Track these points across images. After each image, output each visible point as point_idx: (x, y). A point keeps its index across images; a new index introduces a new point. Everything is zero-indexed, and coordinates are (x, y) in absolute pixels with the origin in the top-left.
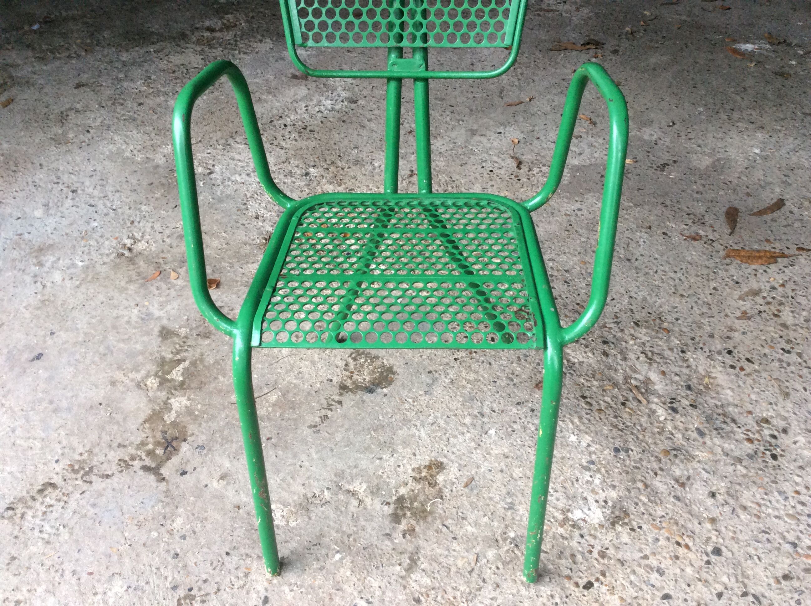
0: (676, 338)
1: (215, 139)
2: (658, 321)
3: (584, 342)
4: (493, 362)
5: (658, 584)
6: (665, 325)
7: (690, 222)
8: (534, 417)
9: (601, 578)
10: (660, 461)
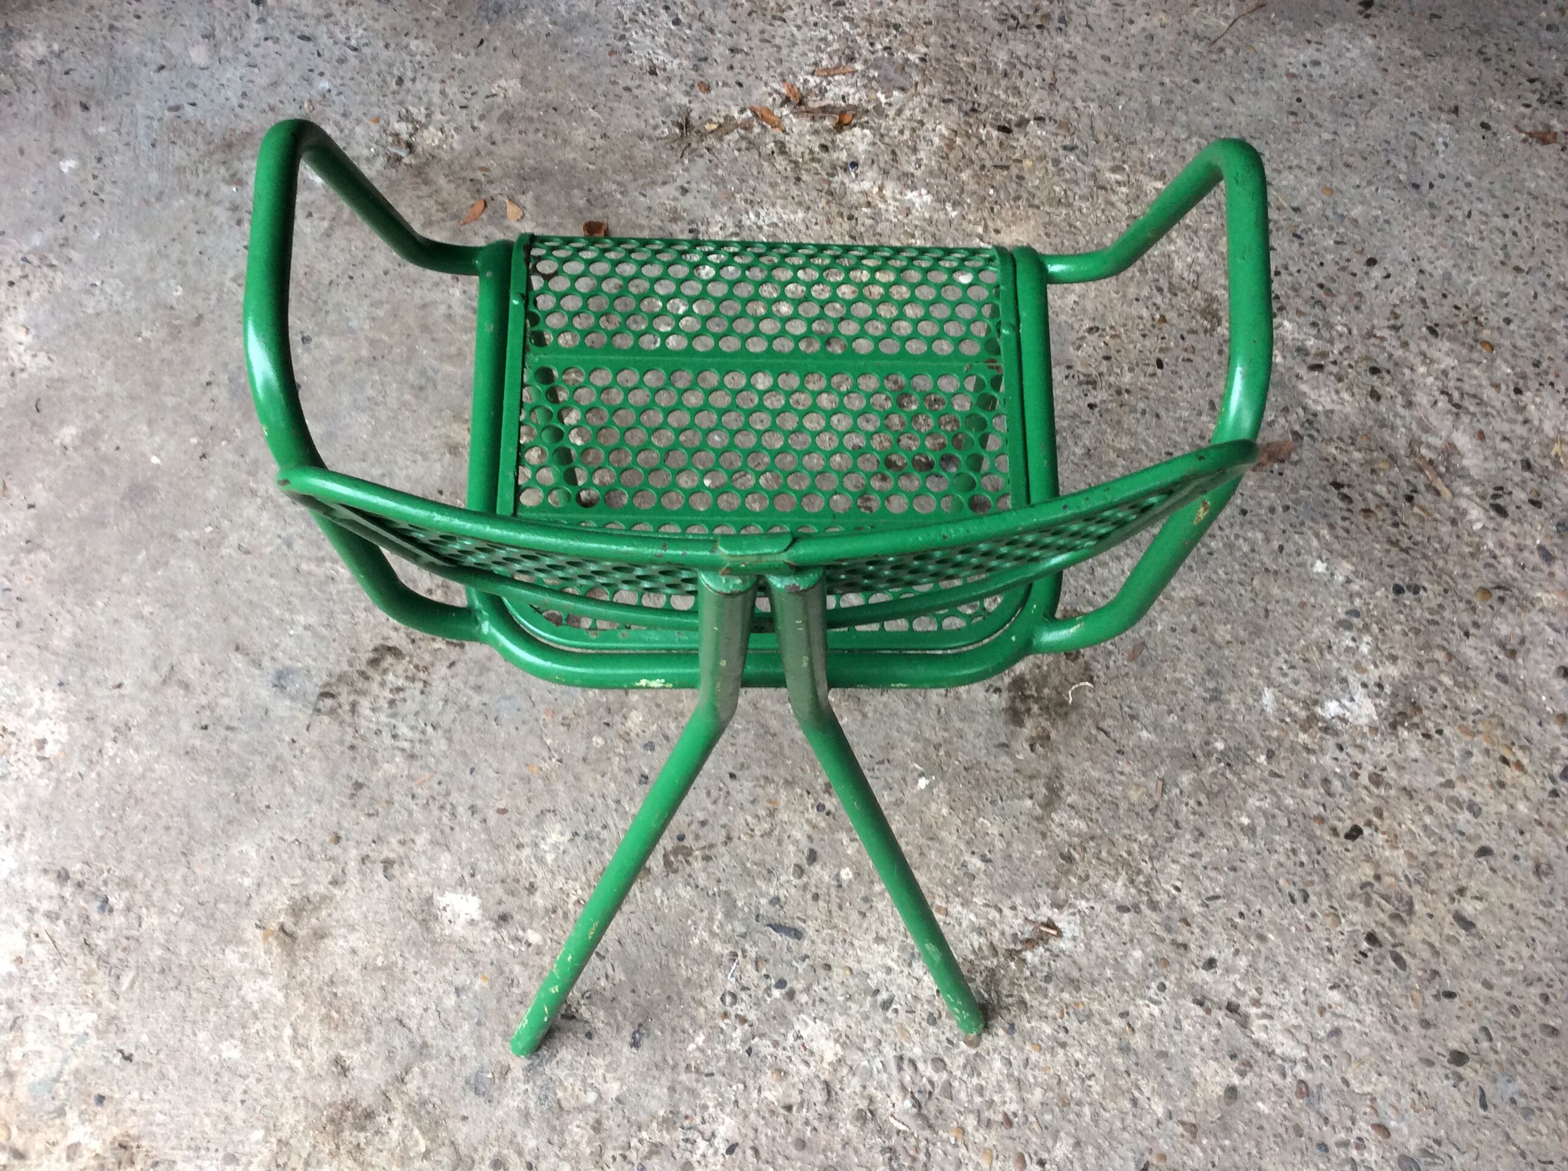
0: (1506, 361)
2: (1472, 324)
3: (1335, 369)
4: (1163, 413)
5: (1470, 831)
6: (1486, 334)
7: (1533, 99)
8: (1247, 526)
9: (1375, 819)
10: (1474, 609)
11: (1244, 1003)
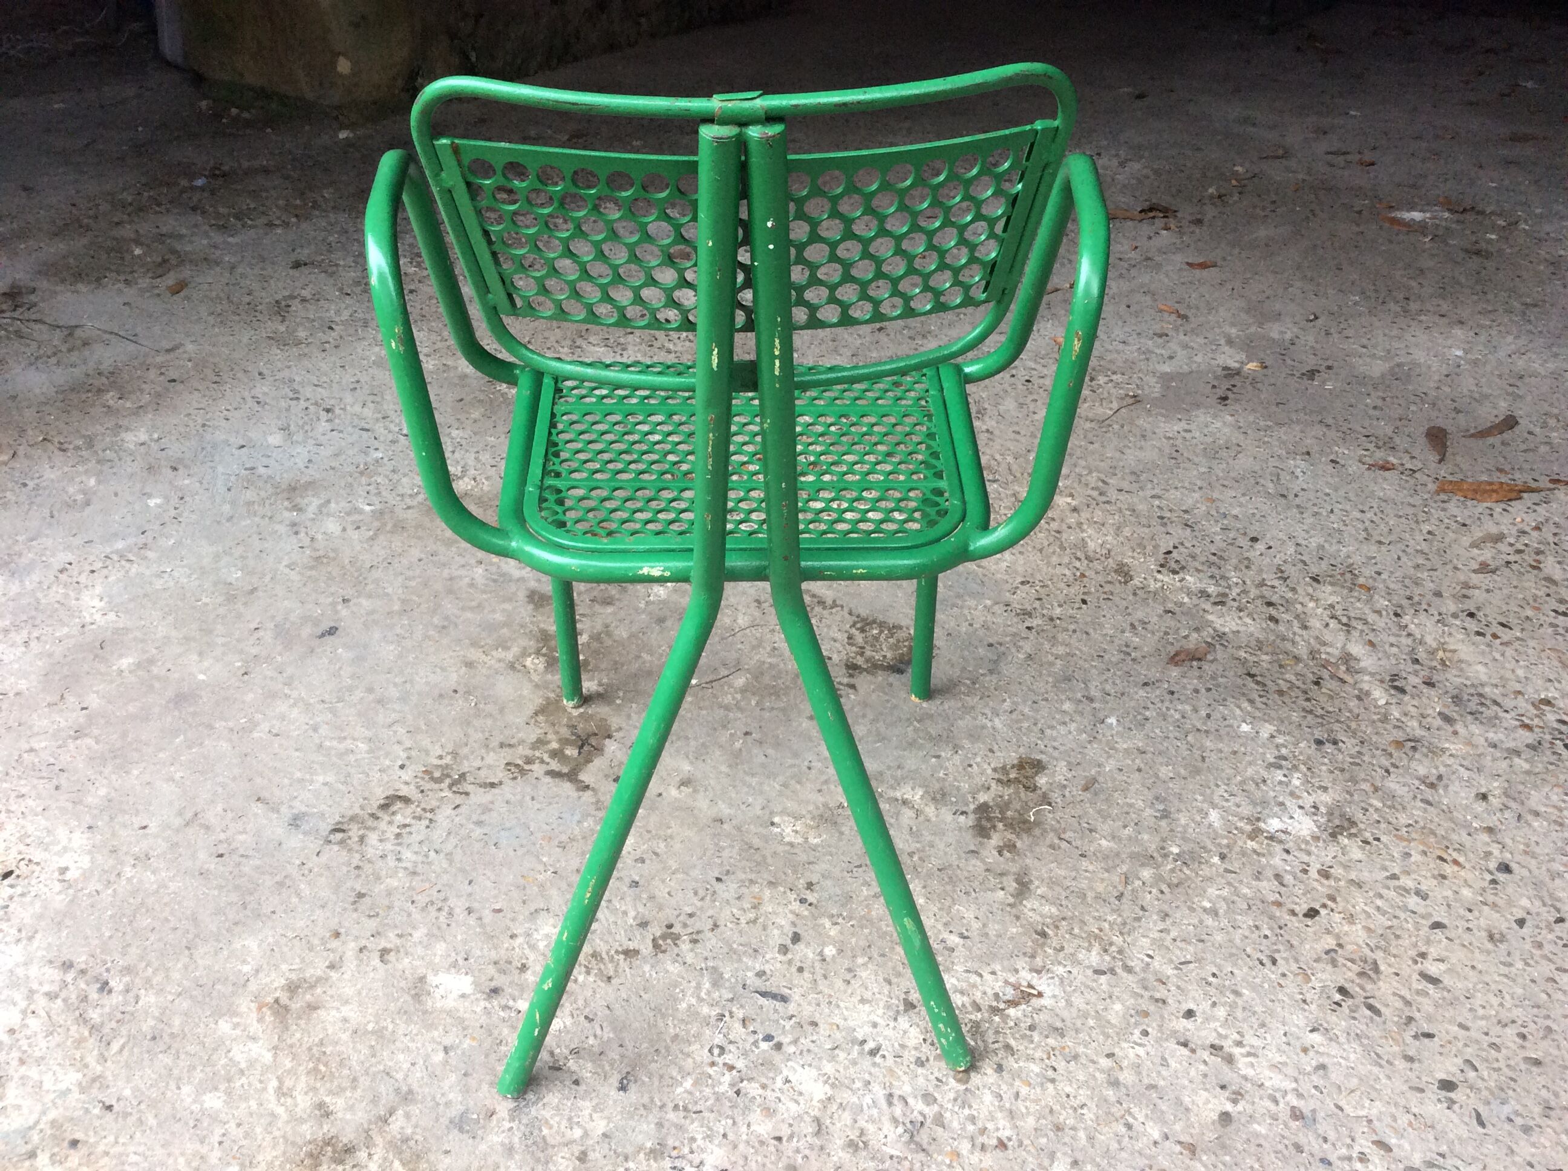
0: (1383, 597)
1: (552, 339)
2: (1348, 575)
3: (1236, 604)
4: (1091, 631)
5: (1421, 910)
6: (1361, 580)
7: (1371, 447)
8: (1176, 702)
9: (1329, 903)
10: (1391, 755)
11: (1227, 1045)
